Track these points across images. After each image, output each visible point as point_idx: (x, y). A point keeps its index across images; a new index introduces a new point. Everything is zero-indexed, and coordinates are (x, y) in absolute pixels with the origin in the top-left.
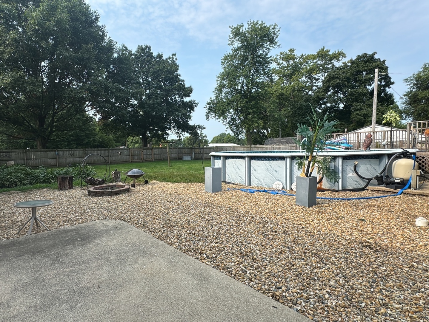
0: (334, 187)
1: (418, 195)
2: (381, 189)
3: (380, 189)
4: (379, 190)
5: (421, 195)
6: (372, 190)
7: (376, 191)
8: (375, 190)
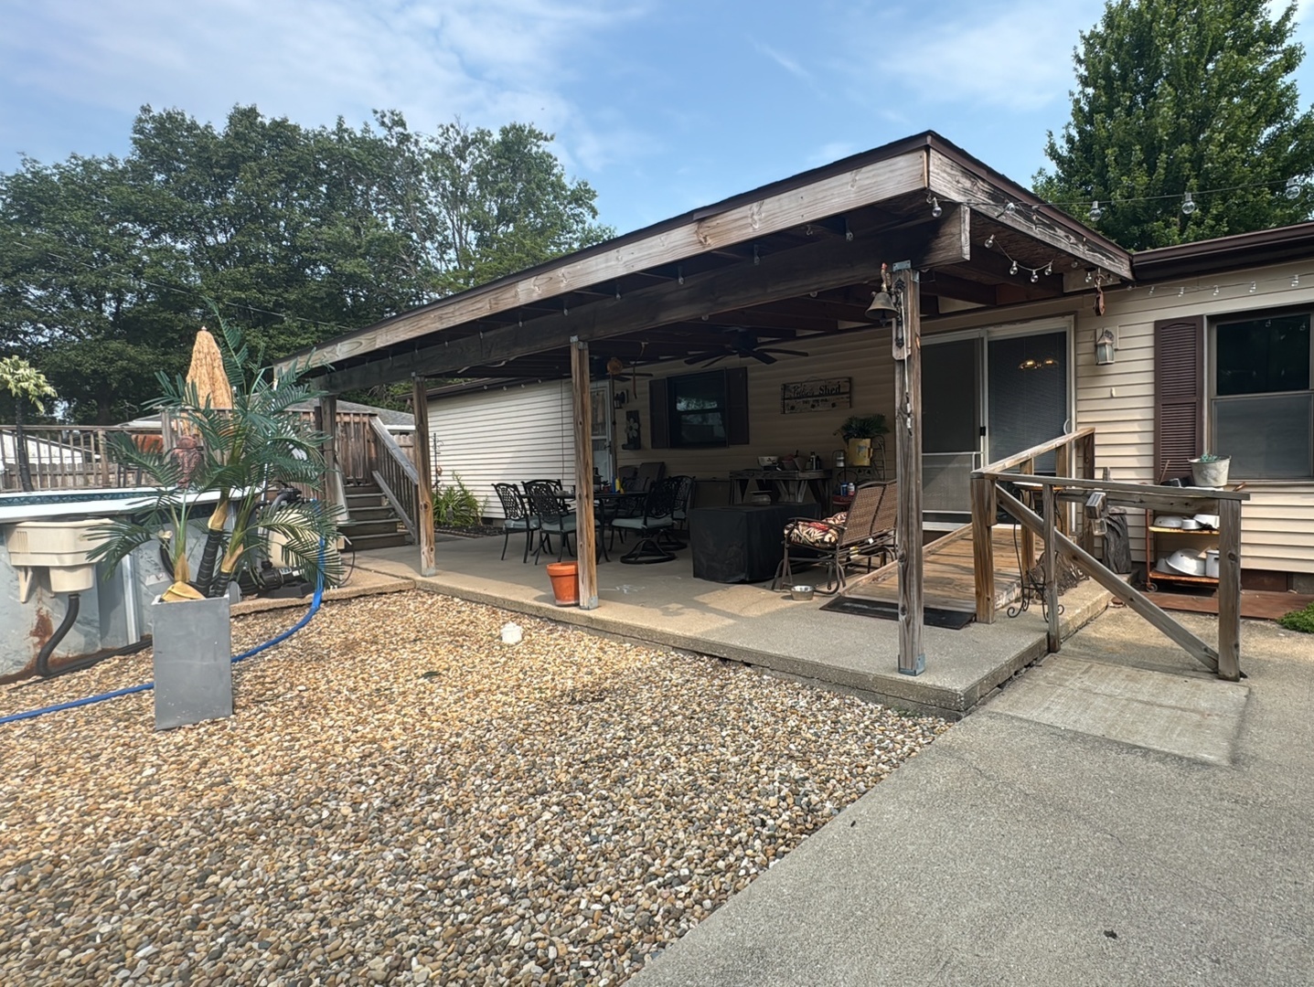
0: (101, 639)
1: (356, 598)
2: (264, 604)
3: (261, 605)
4: (259, 609)
5: (361, 596)
6: (238, 616)
7: (250, 614)
8: (248, 612)
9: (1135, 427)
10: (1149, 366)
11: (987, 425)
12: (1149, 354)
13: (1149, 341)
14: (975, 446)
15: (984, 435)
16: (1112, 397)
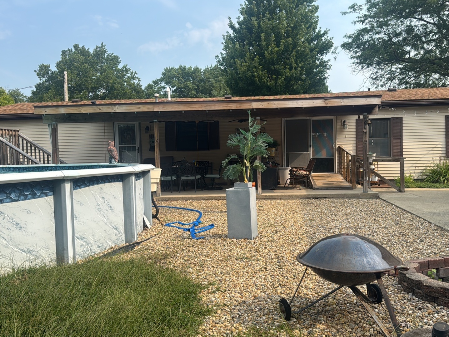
9: (351, 146)
10: (355, 130)
11: (311, 144)
12: (355, 127)
13: (355, 124)
14: (308, 151)
15: (311, 147)
16: (346, 137)
